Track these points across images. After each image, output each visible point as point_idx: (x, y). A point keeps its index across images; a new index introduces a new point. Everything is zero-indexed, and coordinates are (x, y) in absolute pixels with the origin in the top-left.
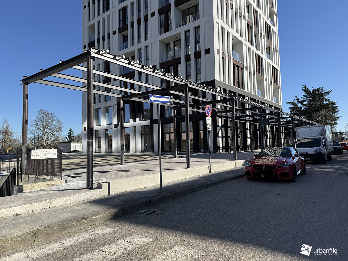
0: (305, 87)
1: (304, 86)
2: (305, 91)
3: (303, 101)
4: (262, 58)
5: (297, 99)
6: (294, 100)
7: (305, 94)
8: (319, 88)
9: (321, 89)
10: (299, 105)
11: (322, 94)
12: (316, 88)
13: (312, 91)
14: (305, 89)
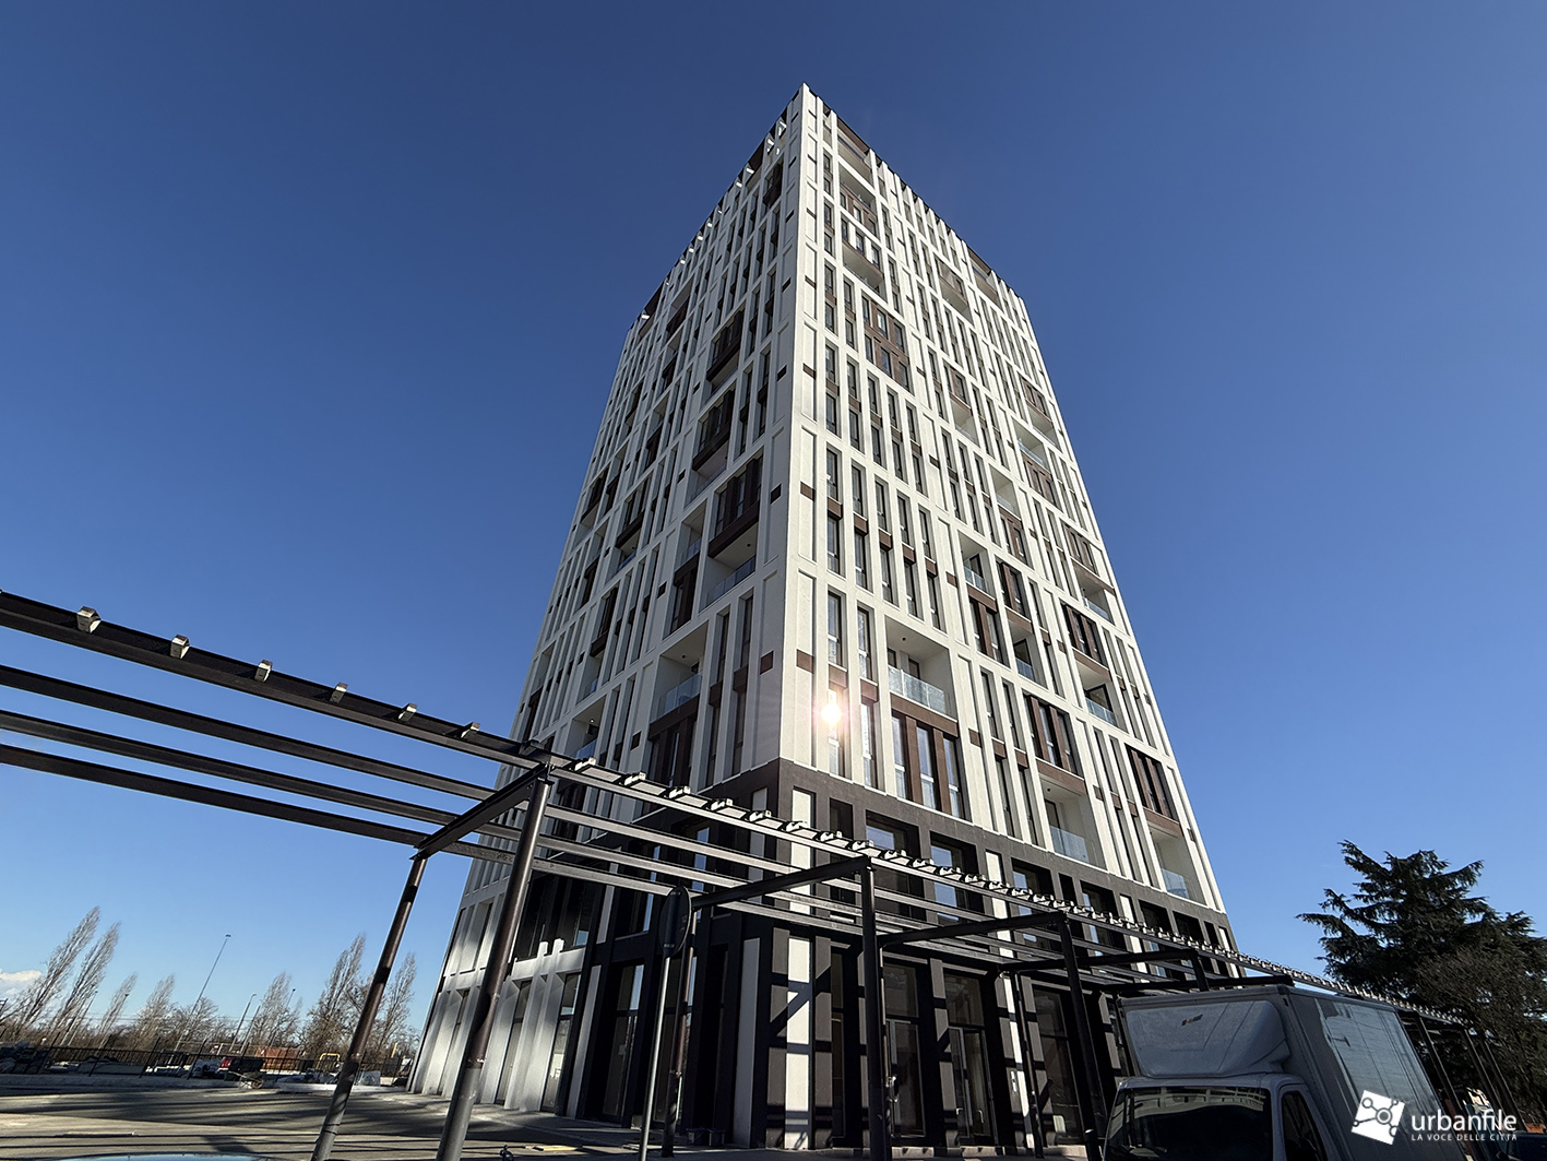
0: (1352, 849)
1: (1346, 848)
2: (1357, 866)
3: (1370, 911)
4: (1063, 715)
5: (1338, 901)
6: (1325, 905)
7: (1369, 881)
8: (1418, 856)
9: (1425, 859)
10: (1360, 929)
11: (1441, 882)
12: (1403, 855)
13: (1389, 868)
14: (1354, 857)
